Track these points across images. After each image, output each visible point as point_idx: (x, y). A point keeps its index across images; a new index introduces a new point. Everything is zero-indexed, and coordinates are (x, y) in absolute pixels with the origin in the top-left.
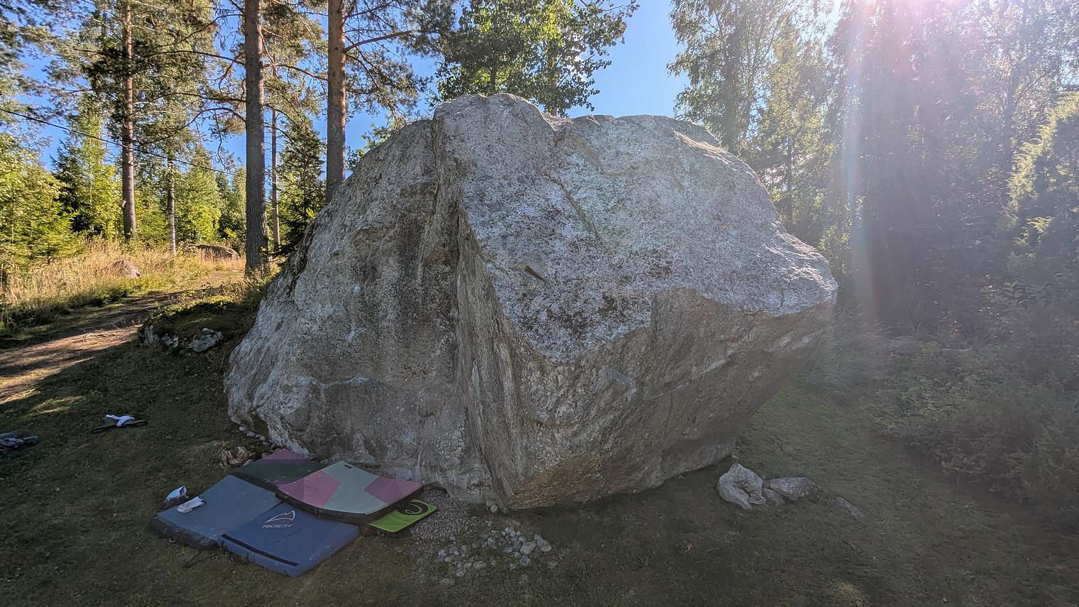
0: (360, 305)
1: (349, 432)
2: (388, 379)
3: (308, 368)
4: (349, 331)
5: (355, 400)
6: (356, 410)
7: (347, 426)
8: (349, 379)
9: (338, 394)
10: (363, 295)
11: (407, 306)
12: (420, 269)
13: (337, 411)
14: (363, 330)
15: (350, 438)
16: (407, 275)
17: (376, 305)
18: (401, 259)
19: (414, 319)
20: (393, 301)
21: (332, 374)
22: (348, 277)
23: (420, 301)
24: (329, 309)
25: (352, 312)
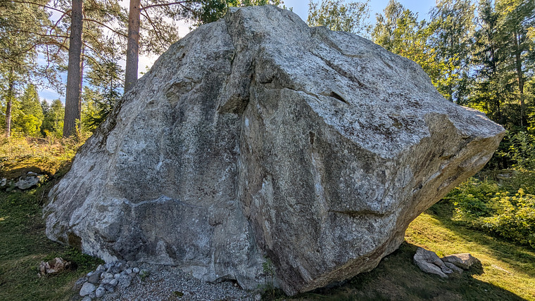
0: (168, 142)
1: (153, 241)
2: (186, 198)
3: (122, 191)
4: (158, 162)
5: (160, 215)
6: (160, 223)
7: (152, 235)
8: (155, 199)
9: (146, 212)
10: (171, 134)
11: (204, 143)
12: (216, 115)
13: (144, 225)
14: (168, 161)
15: (154, 245)
16: (207, 119)
17: (181, 142)
18: (203, 107)
19: (208, 153)
20: (194, 139)
21: (142, 195)
22: (159, 120)
23: (214, 139)
24: (143, 145)
25: (162, 147)
